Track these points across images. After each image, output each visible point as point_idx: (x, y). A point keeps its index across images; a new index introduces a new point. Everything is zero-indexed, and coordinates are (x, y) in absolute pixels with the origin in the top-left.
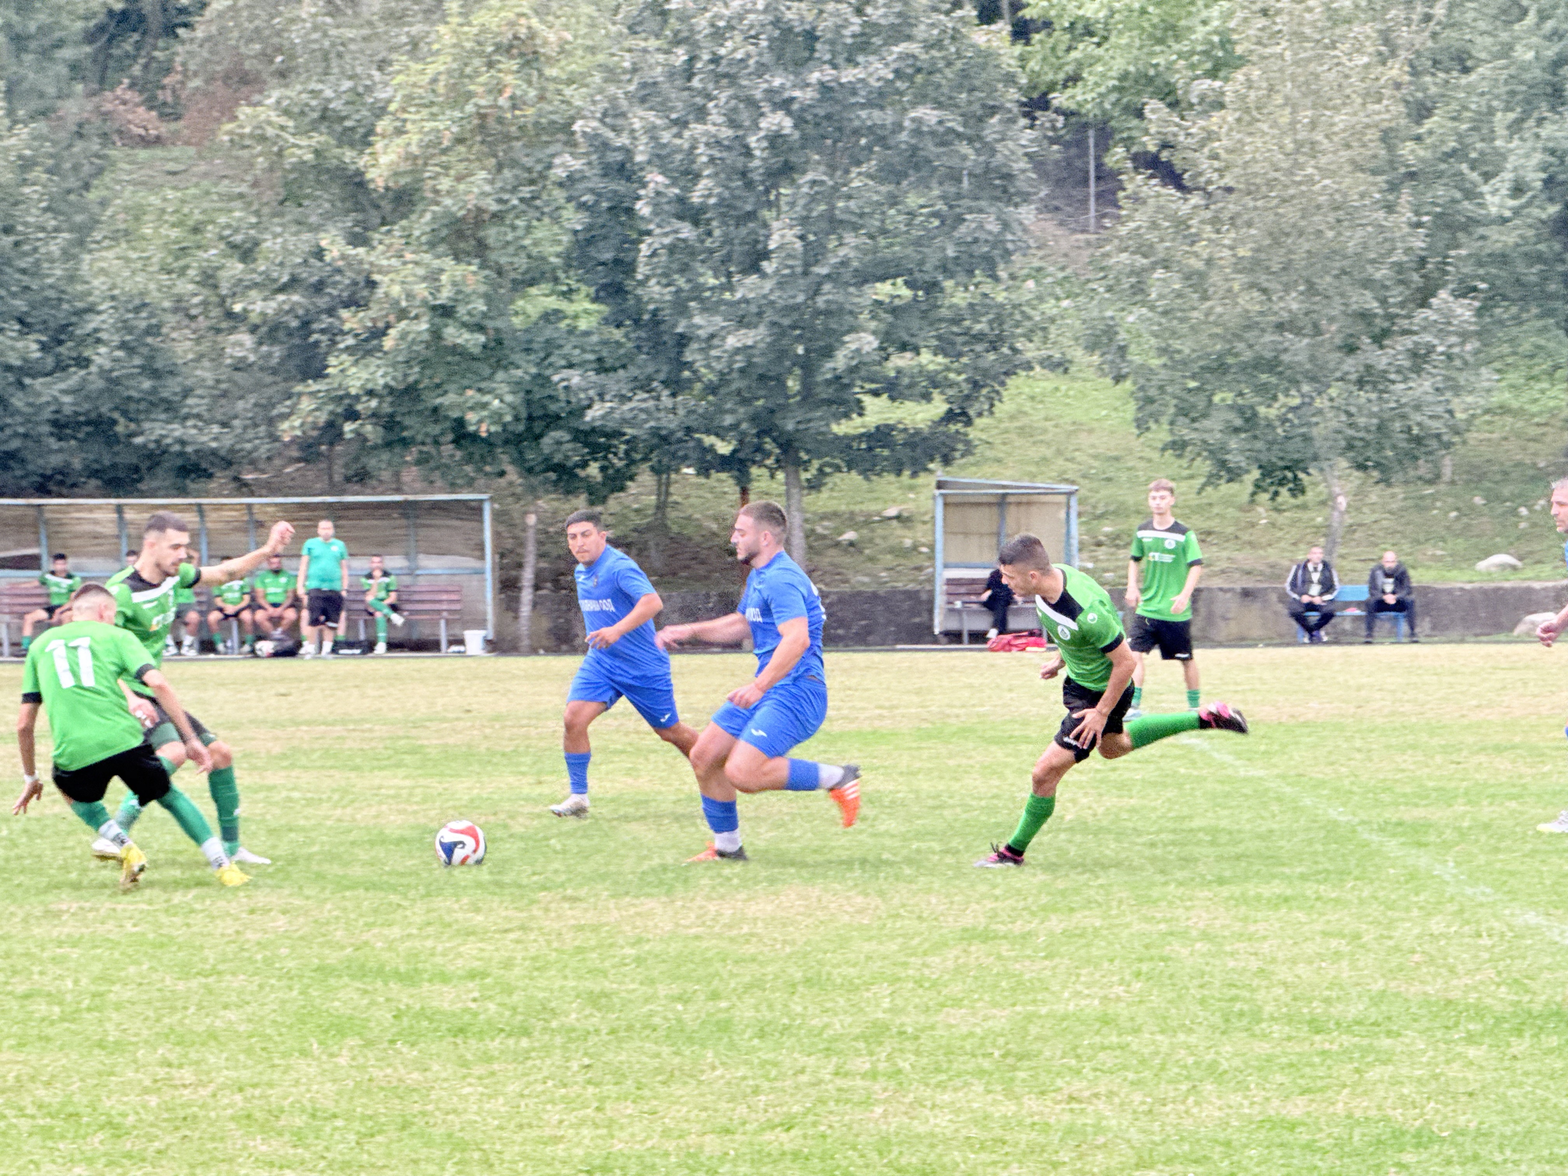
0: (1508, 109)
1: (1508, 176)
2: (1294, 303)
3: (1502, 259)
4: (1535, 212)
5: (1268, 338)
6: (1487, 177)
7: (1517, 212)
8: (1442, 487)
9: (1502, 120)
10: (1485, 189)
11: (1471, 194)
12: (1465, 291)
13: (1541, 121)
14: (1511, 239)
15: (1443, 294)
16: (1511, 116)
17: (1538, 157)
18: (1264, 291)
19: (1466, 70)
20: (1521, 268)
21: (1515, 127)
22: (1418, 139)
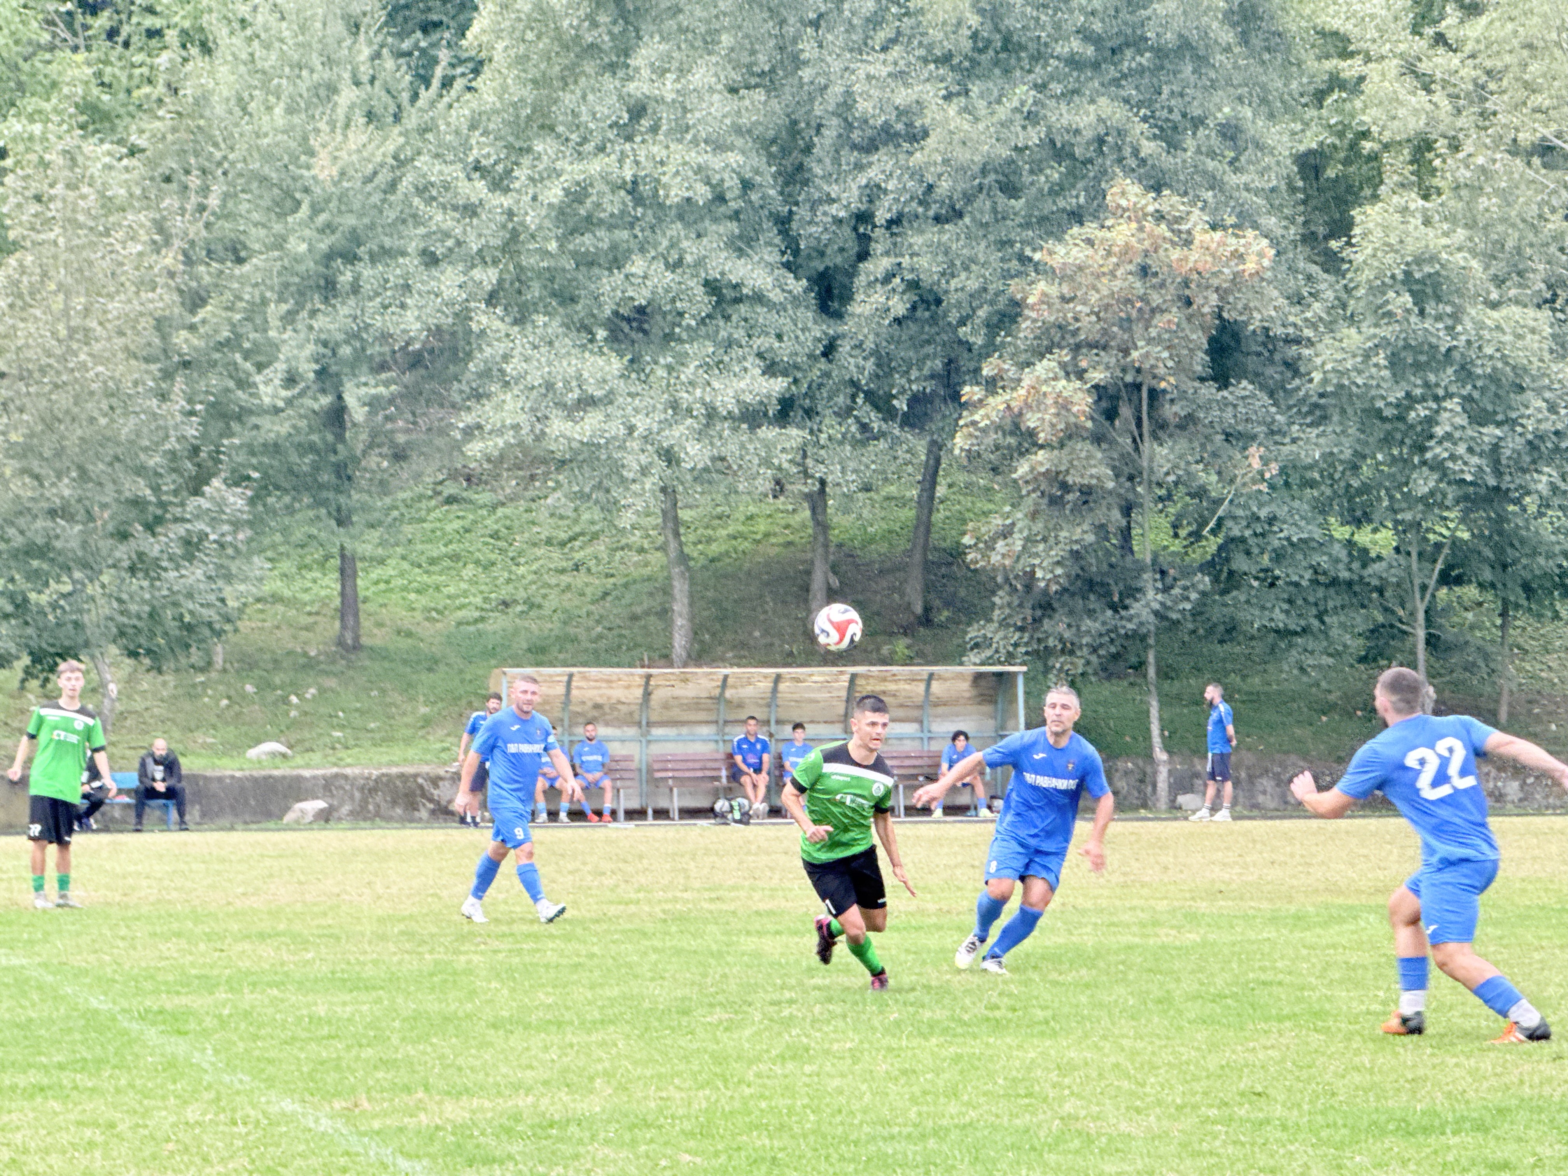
0: (281, 300)
1: (281, 366)
2: (66, 489)
3: (275, 448)
4: (308, 402)
5: (40, 524)
6: (260, 367)
7: (289, 402)
8: (214, 675)
9: (275, 311)
10: (258, 379)
11: (243, 384)
12: (238, 480)
13: (313, 313)
14: (284, 429)
15: (216, 482)
16: (284, 307)
17: (310, 349)
18: (37, 477)
19: (240, 261)
20: (294, 458)
21: (289, 318)
22: (192, 328)
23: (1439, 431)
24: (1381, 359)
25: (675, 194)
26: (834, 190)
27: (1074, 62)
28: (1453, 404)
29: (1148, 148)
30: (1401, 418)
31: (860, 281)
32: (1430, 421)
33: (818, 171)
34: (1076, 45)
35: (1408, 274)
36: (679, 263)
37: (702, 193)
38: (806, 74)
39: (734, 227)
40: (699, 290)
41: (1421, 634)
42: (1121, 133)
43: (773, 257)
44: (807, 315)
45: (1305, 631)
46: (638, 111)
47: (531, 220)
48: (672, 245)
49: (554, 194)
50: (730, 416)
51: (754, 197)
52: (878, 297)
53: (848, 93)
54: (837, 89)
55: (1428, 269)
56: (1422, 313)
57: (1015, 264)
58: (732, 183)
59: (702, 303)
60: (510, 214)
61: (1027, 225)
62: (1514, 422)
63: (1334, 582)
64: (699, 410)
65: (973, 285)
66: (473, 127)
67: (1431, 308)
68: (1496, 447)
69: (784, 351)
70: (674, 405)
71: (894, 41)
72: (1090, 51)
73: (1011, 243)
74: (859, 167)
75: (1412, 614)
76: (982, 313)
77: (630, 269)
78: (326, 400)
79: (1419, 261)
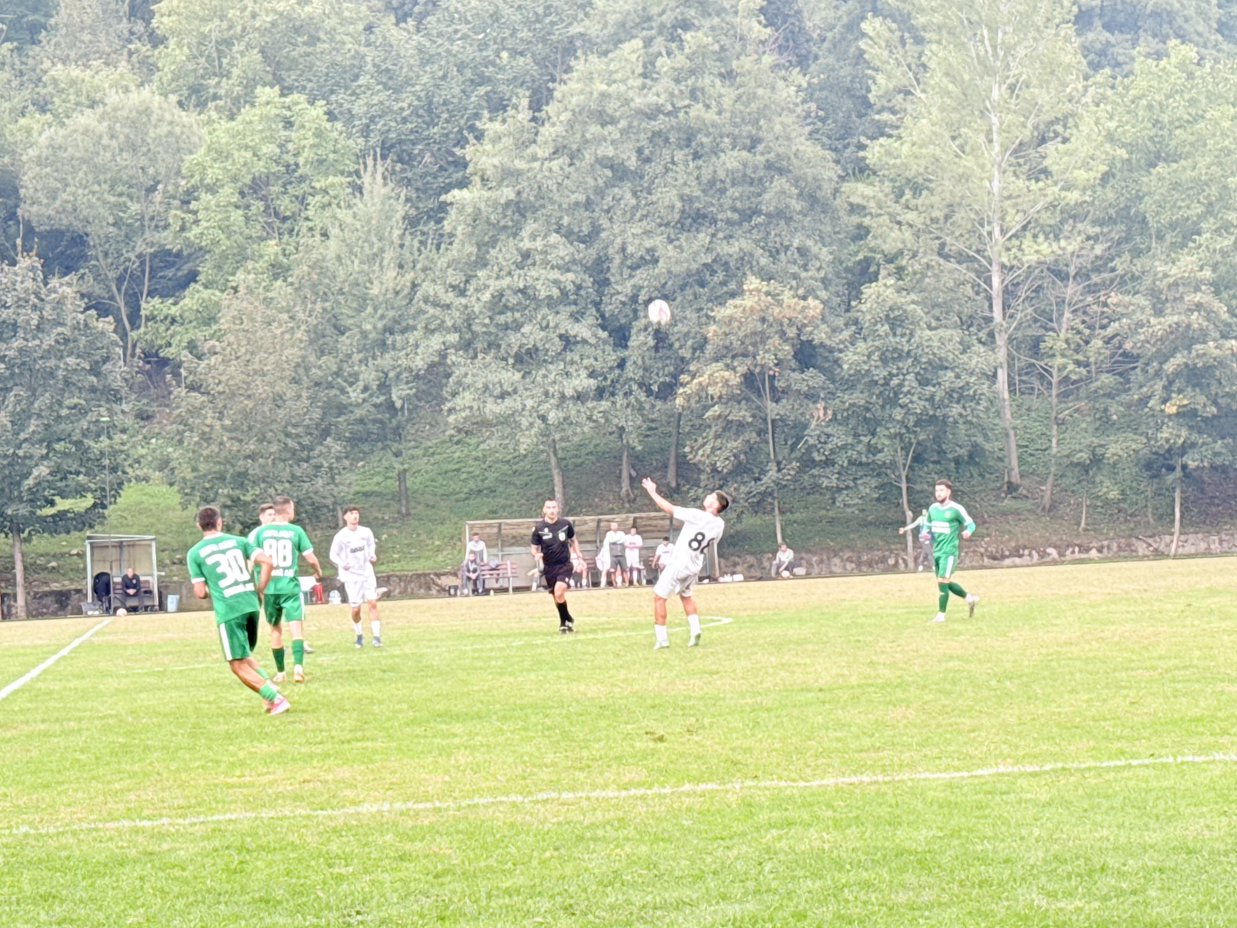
0: (359, 352)
1: (360, 383)
2: (252, 446)
3: (361, 421)
4: (374, 399)
5: (241, 462)
6: (351, 384)
7: (364, 400)
9: (356, 357)
10: (349, 389)
11: (343, 391)
13: (374, 358)
14: (363, 412)
15: (329, 439)
16: (361, 355)
17: (375, 374)
18: (241, 441)
19: (342, 333)
20: (370, 426)
22: (320, 367)
23: (905, 389)
24: (875, 357)
25: (543, 294)
26: (619, 288)
27: (729, 222)
28: (911, 377)
29: (763, 261)
30: (887, 384)
31: (634, 331)
32: (901, 385)
33: (612, 280)
34: (729, 214)
35: (887, 316)
36: (547, 326)
37: (555, 292)
38: (603, 235)
39: (573, 308)
40: (557, 340)
41: (904, 486)
42: (752, 255)
43: (591, 320)
44: (608, 348)
45: (847, 488)
46: (526, 255)
47: (476, 309)
48: (544, 318)
49: (486, 296)
50: (572, 397)
51: (583, 292)
52: (642, 338)
53: (624, 243)
54: (619, 240)
55: (896, 313)
56: (895, 335)
57: (704, 319)
58: (570, 287)
59: (558, 345)
60: (466, 307)
61: (709, 300)
62: (939, 384)
63: (861, 464)
64: (557, 395)
65: (685, 329)
66: (449, 266)
67: (899, 331)
68: (932, 396)
69: (598, 365)
70: (546, 394)
71: (646, 216)
72: (736, 216)
73: (701, 309)
74: (631, 276)
75: (899, 477)
76: (690, 343)
77: (523, 330)
78: (382, 398)
79: (891, 309)
